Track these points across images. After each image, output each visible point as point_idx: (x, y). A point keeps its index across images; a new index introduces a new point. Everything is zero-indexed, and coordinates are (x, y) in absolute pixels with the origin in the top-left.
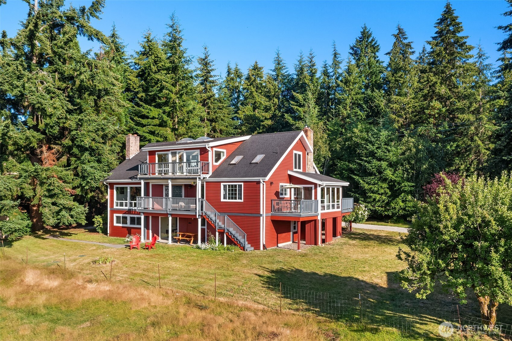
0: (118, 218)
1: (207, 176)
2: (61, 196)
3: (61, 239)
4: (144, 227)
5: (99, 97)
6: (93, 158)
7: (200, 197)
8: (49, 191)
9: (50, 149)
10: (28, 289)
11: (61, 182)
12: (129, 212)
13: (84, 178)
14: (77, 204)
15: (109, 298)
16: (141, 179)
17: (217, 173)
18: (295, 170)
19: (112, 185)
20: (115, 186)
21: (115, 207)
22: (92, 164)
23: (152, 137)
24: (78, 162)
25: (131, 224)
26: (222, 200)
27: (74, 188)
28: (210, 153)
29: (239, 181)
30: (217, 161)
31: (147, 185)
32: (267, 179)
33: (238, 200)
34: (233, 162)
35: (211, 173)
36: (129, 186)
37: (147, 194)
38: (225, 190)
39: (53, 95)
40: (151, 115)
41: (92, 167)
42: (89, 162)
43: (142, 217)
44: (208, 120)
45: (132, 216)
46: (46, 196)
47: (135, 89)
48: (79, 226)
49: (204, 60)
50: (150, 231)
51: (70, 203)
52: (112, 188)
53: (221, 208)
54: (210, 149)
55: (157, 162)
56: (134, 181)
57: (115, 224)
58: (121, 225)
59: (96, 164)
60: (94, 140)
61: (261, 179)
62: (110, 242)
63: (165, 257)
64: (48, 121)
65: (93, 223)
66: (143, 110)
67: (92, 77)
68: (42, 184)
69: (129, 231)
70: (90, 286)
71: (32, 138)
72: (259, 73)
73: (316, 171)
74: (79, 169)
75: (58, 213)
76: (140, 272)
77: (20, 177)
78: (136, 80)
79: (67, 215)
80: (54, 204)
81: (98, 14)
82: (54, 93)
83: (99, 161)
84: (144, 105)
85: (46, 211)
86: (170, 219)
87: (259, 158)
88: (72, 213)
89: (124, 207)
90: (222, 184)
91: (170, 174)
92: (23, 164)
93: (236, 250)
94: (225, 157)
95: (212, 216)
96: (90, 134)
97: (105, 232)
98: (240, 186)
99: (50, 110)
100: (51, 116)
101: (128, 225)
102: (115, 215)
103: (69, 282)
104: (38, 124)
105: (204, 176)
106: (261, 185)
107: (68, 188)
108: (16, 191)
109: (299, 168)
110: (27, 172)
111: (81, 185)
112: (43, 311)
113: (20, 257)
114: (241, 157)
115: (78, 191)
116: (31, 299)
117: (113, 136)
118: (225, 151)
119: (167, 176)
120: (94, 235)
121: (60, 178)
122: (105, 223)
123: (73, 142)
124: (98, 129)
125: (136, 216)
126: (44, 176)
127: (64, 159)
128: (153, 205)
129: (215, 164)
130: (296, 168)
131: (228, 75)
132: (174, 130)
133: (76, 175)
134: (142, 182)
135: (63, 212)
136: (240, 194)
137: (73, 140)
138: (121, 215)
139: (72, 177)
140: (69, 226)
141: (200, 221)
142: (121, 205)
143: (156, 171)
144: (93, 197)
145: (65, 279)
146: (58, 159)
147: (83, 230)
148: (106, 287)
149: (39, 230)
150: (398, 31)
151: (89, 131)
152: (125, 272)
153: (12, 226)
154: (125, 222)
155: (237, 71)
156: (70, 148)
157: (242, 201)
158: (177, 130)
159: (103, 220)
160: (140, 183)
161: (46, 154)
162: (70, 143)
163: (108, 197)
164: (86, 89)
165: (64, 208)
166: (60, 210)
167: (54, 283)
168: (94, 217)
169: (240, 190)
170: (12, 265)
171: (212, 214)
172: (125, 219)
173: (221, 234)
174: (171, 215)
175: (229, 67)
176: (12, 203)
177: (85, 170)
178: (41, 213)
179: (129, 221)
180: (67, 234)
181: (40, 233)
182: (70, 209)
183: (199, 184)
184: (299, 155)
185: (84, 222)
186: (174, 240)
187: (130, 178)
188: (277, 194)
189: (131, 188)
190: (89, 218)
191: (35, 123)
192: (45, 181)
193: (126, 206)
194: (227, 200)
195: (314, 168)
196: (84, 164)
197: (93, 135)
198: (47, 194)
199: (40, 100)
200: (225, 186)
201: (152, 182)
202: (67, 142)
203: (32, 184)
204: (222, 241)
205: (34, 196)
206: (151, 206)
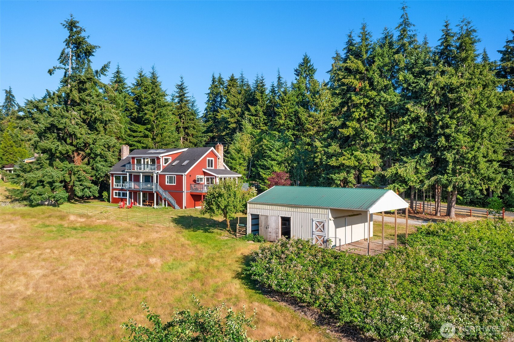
0: (116, 193)
1: (159, 171)
2: (85, 181)
3: (85, 204)
4: (129, 198)
5: (106, 125)
6: (102, 159)
7: (155, 182)
8: (78, 178)
9: (79, 154)
10: (72, 222)
11: (84, 173)
12: (122, 189)
13: (97, 171)
14: (93, 185)
15: (106, 224)
16: (127, 172)
17: (165, 170)
18: (208, 168)
19: (112, 175)
20: (114, 175)
21: (114, 187)
22: (102, 163)
23: (139, 145)
24: (94, 162)
25: (123, 196)
26: (166, 184)
27: (92, 176)
28: (161, 160)
29: (174, 174)
30: (165, 163)
31: (130, 175)
32: (186, 173)
33: (173, 184)
34: (174, 164)
35: (161, 170)
36: (121, 176)
37: (130, 180)
38: (168, 178)
39: (80, 126)
40: (139, 130)
41: (101, 165)
42: (100, 162)
43: (128, 192)
44: (183, 128)
45: (123, 192)
46: (77, 181)
47: (131, 110)
48: (95, 198)
49: (180, 86)
50: (133, 200)
51: (89, 184)
52: (113, 176)
53: (165, 188)
54: (161, 158)
55: (136, 163)
56: (124, 173)
57: (114, 196)
58: (117, 197)
59: (104, 163)
60: (103, 150)
61: (183, 174)
62: (110, 206)
63: (135, 211)
64: (78, 141)
65: (102, 196)
66: (134, 127)
67: (102, 114)
68: (74, 174)
69: (122, 200)
70: (98, 221)
71: (69, 150)
72: (235, 83)
73: (225, 168)
74: (95, 166)
75: (83, 190)
76: (121, 217)
77: (63, 170)
78: (132, 103)
79: (88, 191)
80: (81, 185)
81: (105, 73)
82: (81, 125)
83: (106, 161)
84: (135, 124)
85: (77, 189)
86: (141, 193)
87: (185, 163)
88: (90, 190)
89: (119, 187)
90: (166, 176)
91: (142, 170)
92: (64, 163)
93: (170, 208)
94: (171, 161)
95: (161, 192)
96: (101, 147)
97: (109, 201)
98: (174, 177)
99: (79, 135)
100: (79, 139)
101: (121, 197)
102: (114, 191)
103: (89, 219)
104: (72, 142)
105: (158, 171)
106: (184, 177)
107: (88, 176)
108: (61, 178)
109: (212, 166)
110: (66, 168)
111: (95, 175)
112: (79, 228)
113: (65, 211)
114: (178, 161)
115: (94, 178)
116: (74, 224)
117: (114, 146)
118: (171, 158)
119: (140, 171)
120: (103, 203)
121: (84, 171)
122: (109, 197)
123: (91, 151)
124: (105, 144)
125: (125, 192)
126: (76, 170)
127: (86, 160)
128: (134, 186)
129: (164, 165)
130: (209, 166)
131: (213, 83)
132: (153, 139)
133: (93, 169)
134: (128, 174)
135: (86, 190)
136: (174, 181)
137: (91, 149)
138: (117, 191)
139: (91, 170)
140: (89, 198)
141: (155, 194)
142: (118, 186)
143: (135, 168)
144: (103, 181)
145: (88, 218)
146: (83, 160)
147: (97, 200)
148: (105, 221)
149: (72, 200)
150: (336, 55)
151: (100, 145)
152: (115, 217)
153: (61, 195)
154: (119, 195)
155: (220, 79)
156: (89, 154)
157: (175, 184)
158: (155, 139)
159: (108, 194)
160: (127, 174)
161: (76, 158)
162: (90, 152)
163: (111, 181)
164: (99, 120)
165: (87, 187)
166: (84, 188)
167: (83, 220)
168: (103, 193)
169: (174, 179)
170: (63, 214)
171: (161, 191)
172: (119, 194)
173: (165, 201)
174: (142, 191)
175: (213, 76)
176: (60, 185)
177: (98, 167)
178: (74, 190)
179: (121, 195)
180: (88, 202)
181: (72, 201)
182: (90, 188)
183: (155, 175)
184: (212, 160)
185: (97, 195)
186: (143, 205)
187: (122, 171)
188: (195, 181)
189: (123, 176)
190: (100, 192)
191: (71, 141)
192: (76, 173)
193: (120, 186)
194: (169, 184)
195: (224, 166)
196: (97, 163)
197: (103, 147)
198: (77, 179)
199: (74, 130)
200: (168, 177)
201: (133, 174)
202: (88, 151)
203: (70, 174)
204: (165, 205)
205: (70, 181)
206: (133, 187)
